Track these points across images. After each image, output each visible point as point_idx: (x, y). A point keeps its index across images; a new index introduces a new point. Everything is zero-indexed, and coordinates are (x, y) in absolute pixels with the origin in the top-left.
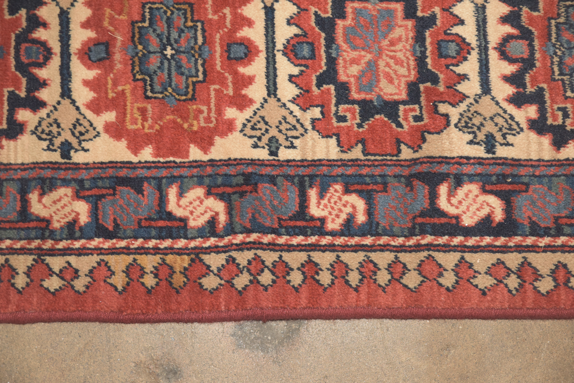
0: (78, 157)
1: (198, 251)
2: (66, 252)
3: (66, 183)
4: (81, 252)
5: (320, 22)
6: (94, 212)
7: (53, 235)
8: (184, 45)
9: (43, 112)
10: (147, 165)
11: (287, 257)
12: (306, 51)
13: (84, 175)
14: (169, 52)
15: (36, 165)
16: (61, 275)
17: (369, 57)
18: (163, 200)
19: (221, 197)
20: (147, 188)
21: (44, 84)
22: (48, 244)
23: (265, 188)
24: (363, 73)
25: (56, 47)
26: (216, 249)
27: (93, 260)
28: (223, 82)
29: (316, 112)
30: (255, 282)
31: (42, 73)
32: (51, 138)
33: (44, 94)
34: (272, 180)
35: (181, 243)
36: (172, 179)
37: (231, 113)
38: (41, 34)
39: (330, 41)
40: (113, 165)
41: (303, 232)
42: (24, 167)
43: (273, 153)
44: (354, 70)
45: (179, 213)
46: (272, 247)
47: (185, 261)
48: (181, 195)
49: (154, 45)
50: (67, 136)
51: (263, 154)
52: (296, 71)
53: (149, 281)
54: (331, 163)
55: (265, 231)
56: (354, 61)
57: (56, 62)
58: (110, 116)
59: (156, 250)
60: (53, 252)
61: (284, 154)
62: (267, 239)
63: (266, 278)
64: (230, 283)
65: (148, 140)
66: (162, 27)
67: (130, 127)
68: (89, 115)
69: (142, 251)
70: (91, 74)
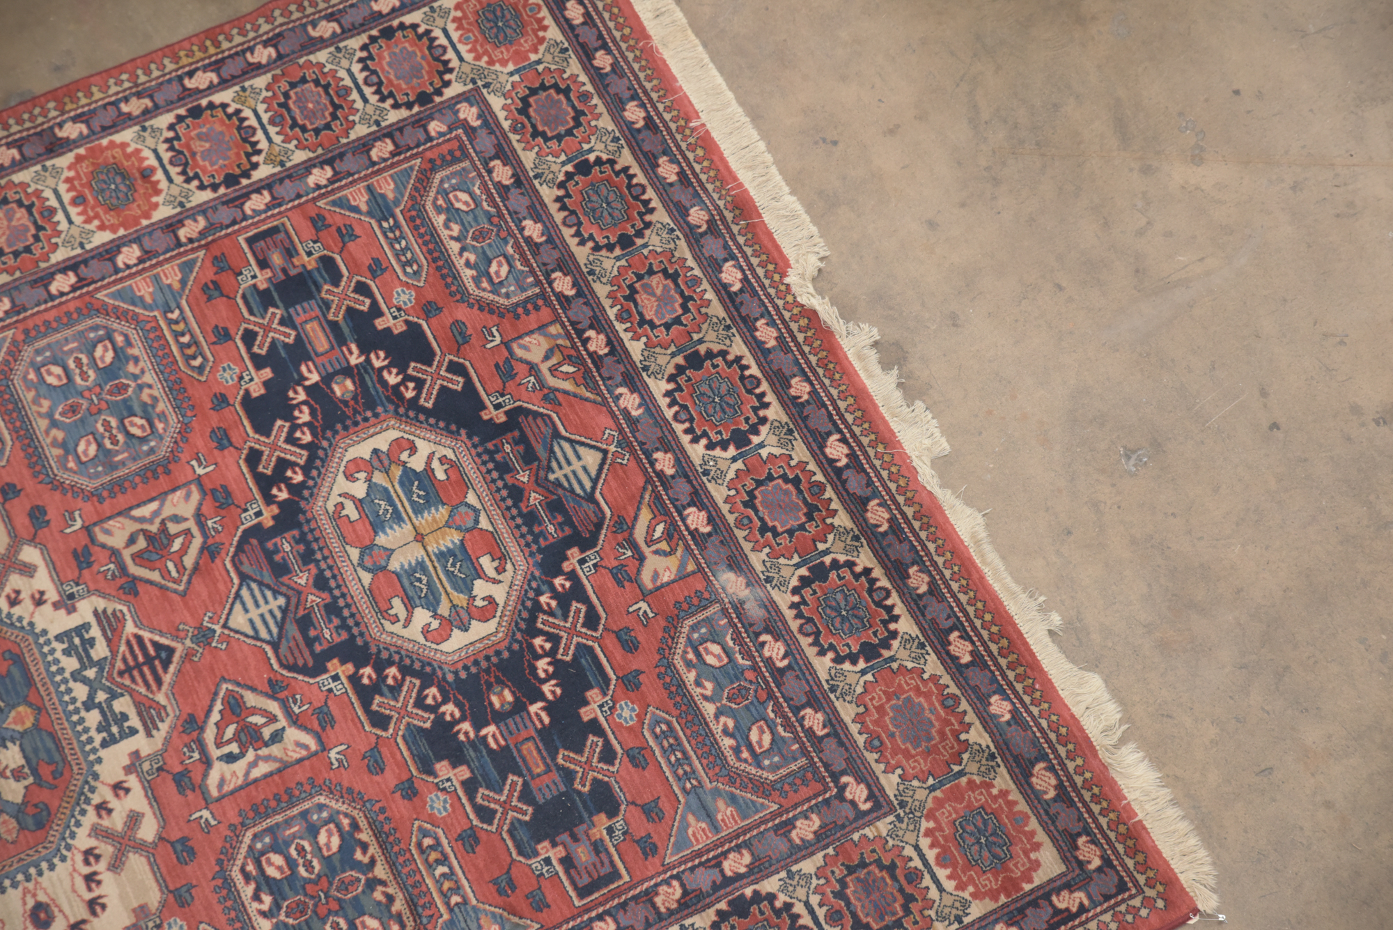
0: (137, 128)
1: (63, 113)
2: (125, 90)
3: (138, 117)
4: (117, 93)
5: (43, 228)
6: (119, 109)
7: (134, 94)
8: (108, 193)
9: (162, 139)
10: (102, 137)
11: (19, 128)
12: (46, 214)
13: (130, 123)
14: (113, 186)
15: (155, 116)
16: (122, 81)
17: (14, 223)
18: (89, 127)
19: (61, 139)
20: (98, 129)
21: (167, 150)
22: (134, 90)
23: (41, 150)
24: (13, 216)
25: (169, 167)
26: (55, 118)
27: (111, 91)
28: (82, 185)
29: (30, 190)
30: (31, 113)
31: (170, 154)
32: (153, 130)
33: (166, 146)
34: (39, 155)
35: (72, 114)
36: (88, 136)
37: (72, 174)
38: (179, 169)
39: (35, 223)
40: (117, 132)
41: (16, 141)
42: (161, 114)
43: (44, 166)
44: (18, 215)
45: (79, 125)
46: (28, 129)
47: (67, 108)
48: (81, 133)
49: (122, 187)
50: (146, 134)
51: (48, 163)
52: (47, 203)
53: (80, 94)
54: (14, 172)
55: (35, 134)
56: (19, 219)
57: (166, 161)
58: (129, 150)
59: (83, 107)
60: (130, 88)
61: (38, 167)
62: (32, 131)
63: (26, 116)
64: (42, 108)
65: (107, 148)
66: (120, 195)
67: (118, 150)
68: (139, 147)
69: (89, 104)
70: (146, 163)
